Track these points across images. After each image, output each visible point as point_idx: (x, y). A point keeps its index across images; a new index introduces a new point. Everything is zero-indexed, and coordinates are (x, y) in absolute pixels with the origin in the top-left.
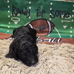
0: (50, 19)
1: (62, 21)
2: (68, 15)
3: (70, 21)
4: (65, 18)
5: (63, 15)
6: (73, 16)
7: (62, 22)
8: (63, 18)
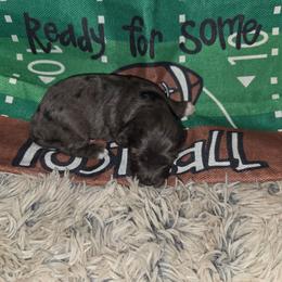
0: (182, 59)
1: (231, 60)
2: (254, 32)
3: (265, 56)
4: (244, 46)
5: (235, 35)
6: (276, 31)
7: (233, 63)
8: (234, 45)
